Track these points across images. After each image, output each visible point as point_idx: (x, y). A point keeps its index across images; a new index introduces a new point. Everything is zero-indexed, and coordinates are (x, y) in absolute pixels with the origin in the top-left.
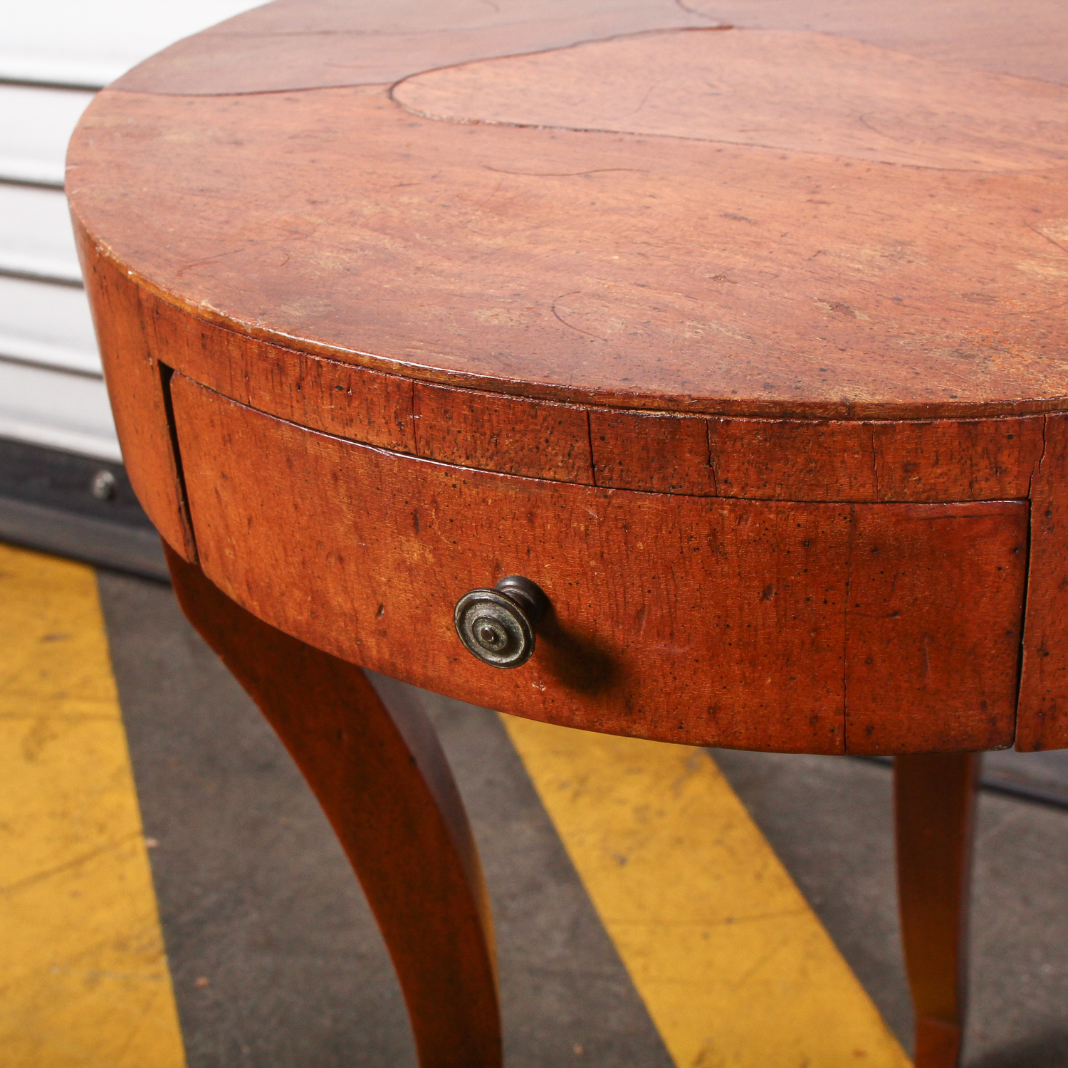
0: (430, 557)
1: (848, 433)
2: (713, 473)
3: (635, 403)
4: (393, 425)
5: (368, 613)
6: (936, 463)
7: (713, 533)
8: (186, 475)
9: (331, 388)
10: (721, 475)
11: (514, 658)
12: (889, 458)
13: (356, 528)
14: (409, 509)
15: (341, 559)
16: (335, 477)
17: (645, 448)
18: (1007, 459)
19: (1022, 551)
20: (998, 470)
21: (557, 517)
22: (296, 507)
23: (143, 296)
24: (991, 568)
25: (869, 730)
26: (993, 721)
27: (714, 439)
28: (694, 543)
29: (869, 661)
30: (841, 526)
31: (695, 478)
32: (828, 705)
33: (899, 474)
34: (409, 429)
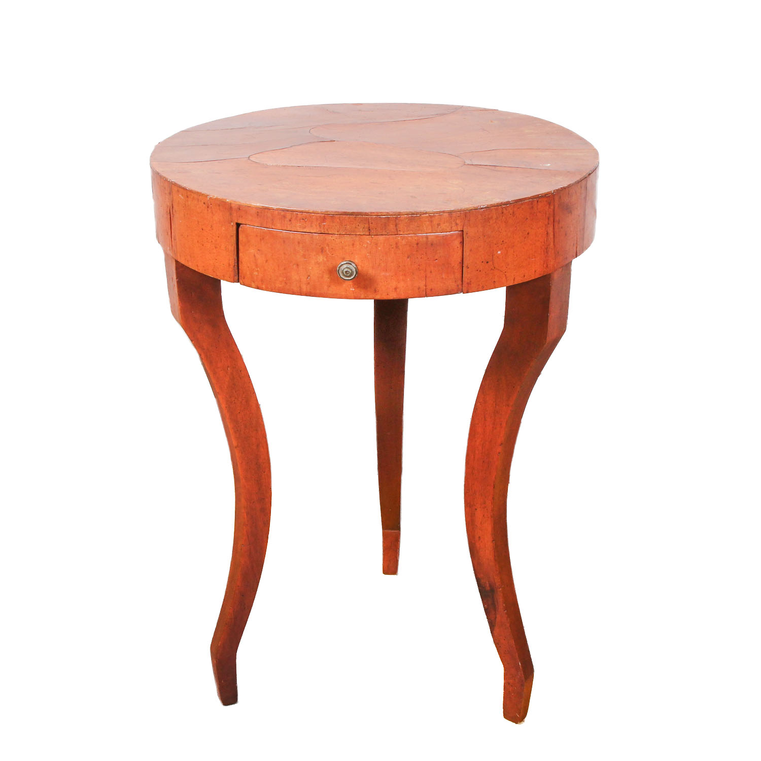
0: (325, 259)
1: (427, 217)
2: (397, 229)
3: (380, 214)
4: (318, 226)
5: (304, 279)
6: (444, 223)
7: (396, 244)
8: (240, 254)
9: (300, 220)
10: (399, 230)
11: (352, 277)
12: (434, 223)
13: (304, 256)
14: (321, 247)
15: (298, 265)
16: (299, 243)
17: (382, 225)
18: (458, 221)
19: (462, 243)
20: (457, 224)
21: (360, 244)
22: (285, 253)
23: (233, 206)
24: (456, 247)
25: (431, 290)
26: (458, 285)
27: (397, 221)
28: (392, 247)
29: (431, 272)
30: (425, 239)
31: (393, 230)
32: (422, 284)
33: (437, 226)
34: (322, 227)
